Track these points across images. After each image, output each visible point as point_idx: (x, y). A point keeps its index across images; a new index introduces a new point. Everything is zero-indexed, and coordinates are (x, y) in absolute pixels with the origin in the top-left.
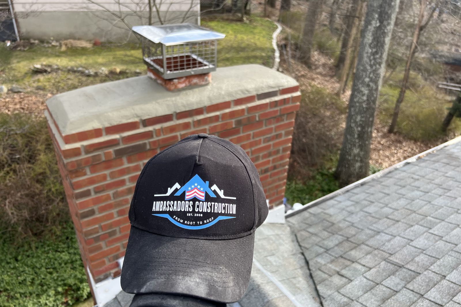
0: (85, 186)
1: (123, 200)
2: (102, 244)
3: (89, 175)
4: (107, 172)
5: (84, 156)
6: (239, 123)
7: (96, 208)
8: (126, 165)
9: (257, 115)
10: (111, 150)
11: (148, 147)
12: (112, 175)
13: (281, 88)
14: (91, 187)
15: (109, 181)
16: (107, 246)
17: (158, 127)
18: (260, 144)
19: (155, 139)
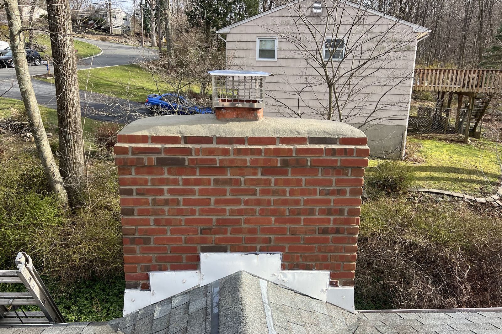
0: (129, 185)
1: (160, 209)
2: (138, 248)
3: (133, 176)
4: (149, 177)
5: (130, 156)
6: (285, 162)
7: (135, 208)
8: (166, 176)
9: (309, 159)
10: (154, 157)
11: (187, 163)
12: (153, 182)
13: (341, 137)
14: (134, 188)
15: (149, 186)
16: (141, 253)
17: (197, 146)
18: (315, 194)
19: (193, 157)
